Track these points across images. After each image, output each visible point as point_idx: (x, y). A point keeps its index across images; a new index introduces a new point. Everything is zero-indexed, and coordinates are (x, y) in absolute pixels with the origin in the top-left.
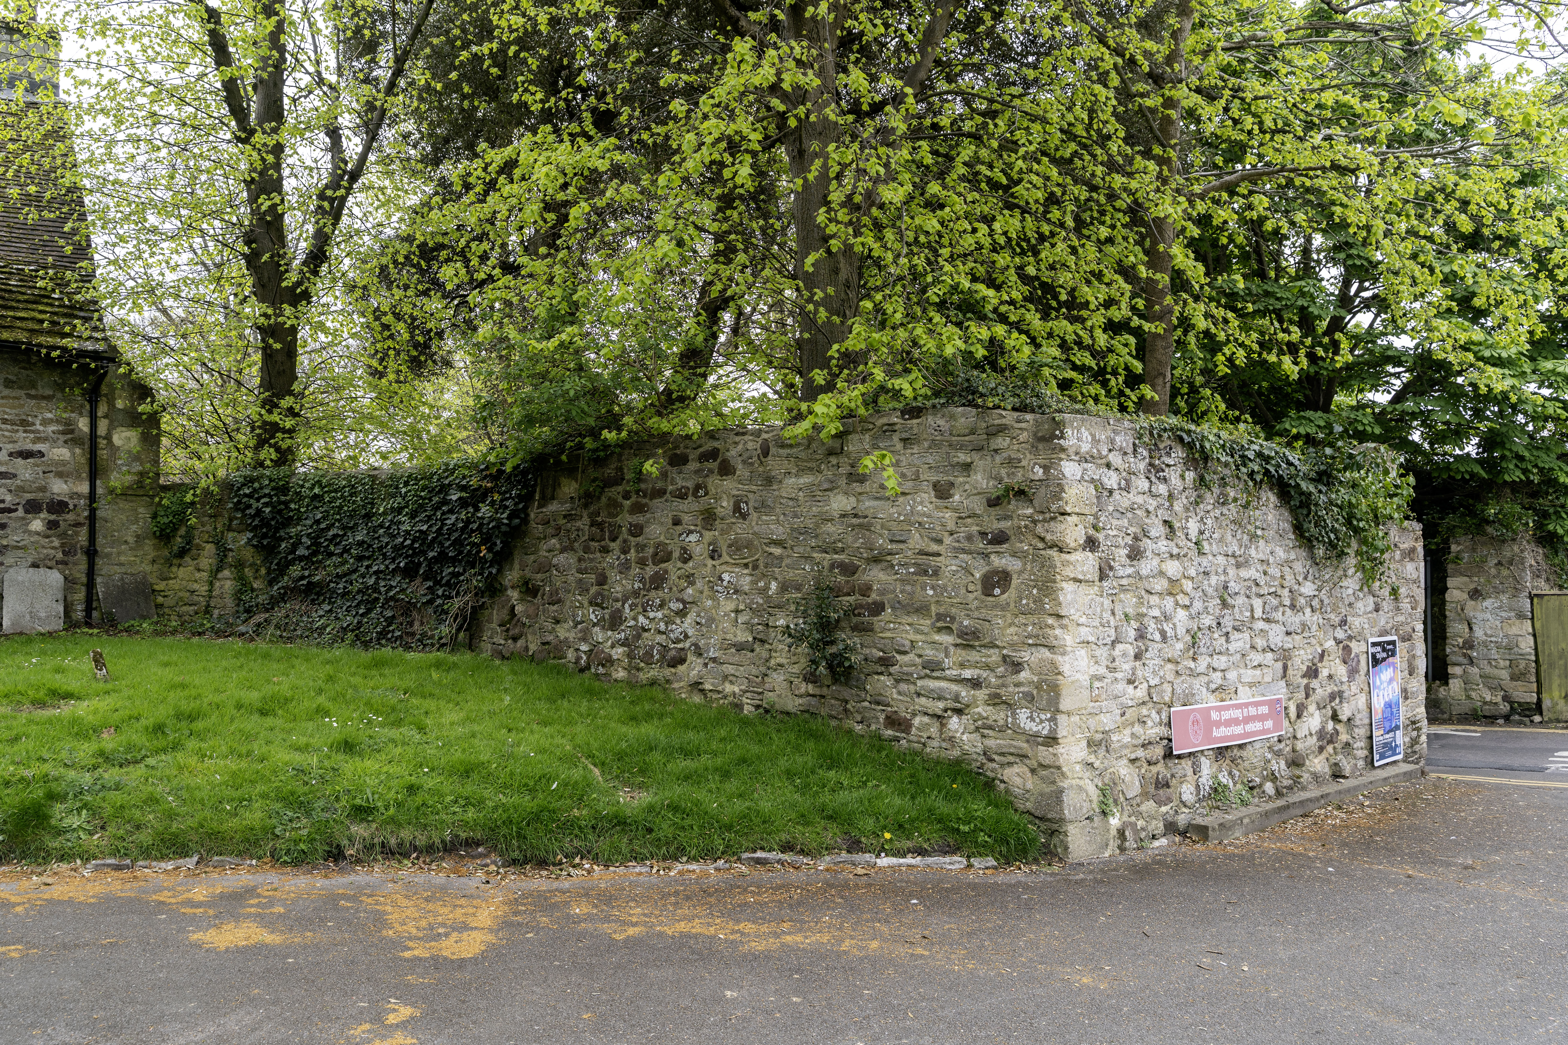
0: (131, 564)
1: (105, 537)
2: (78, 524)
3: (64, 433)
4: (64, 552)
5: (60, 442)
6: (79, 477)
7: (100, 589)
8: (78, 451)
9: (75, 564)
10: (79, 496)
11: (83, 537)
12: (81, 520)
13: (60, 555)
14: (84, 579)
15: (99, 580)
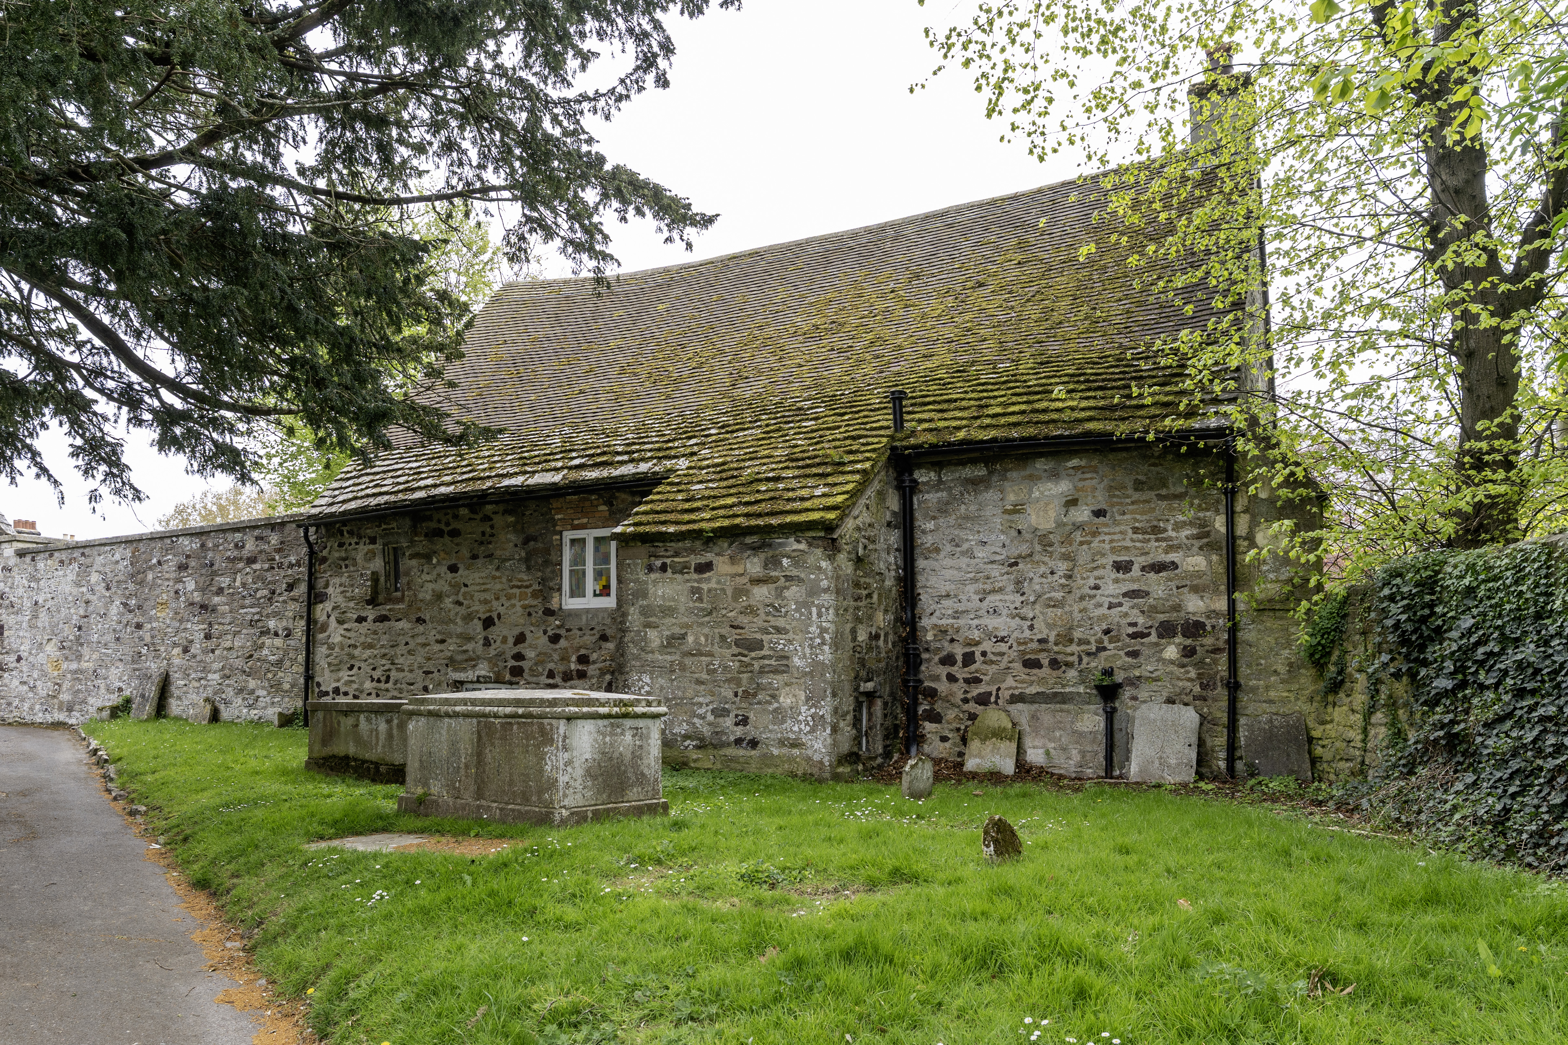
0: (1284, 701)
1: (1249, 666)
2: (1217, 650)
3: (1198, 537)
4: (1201, 684)
5: (1195, 549)
6: (1216, 591)
7: (1243, 734)
8: (1215, 558)
9: (1215, 700)
10: (1216, 614)
11: (1222, 667)
12: (1221, 644)
13: (1197, 689)
14: (1225, 720)
15: (1242, 721)
